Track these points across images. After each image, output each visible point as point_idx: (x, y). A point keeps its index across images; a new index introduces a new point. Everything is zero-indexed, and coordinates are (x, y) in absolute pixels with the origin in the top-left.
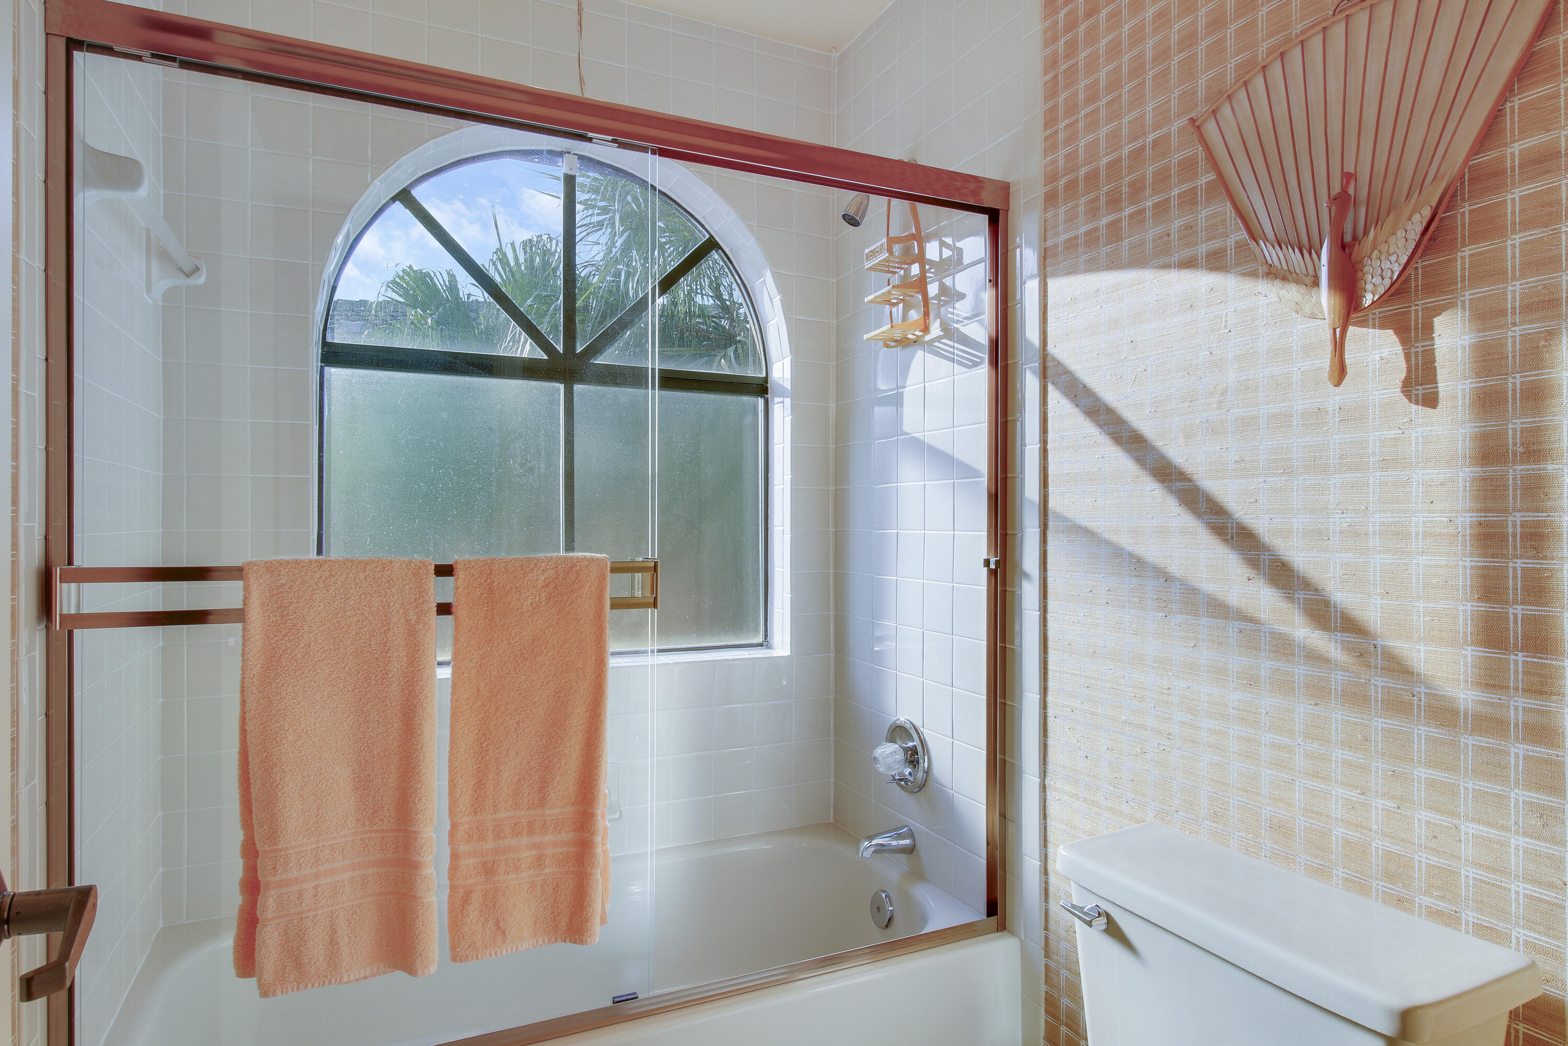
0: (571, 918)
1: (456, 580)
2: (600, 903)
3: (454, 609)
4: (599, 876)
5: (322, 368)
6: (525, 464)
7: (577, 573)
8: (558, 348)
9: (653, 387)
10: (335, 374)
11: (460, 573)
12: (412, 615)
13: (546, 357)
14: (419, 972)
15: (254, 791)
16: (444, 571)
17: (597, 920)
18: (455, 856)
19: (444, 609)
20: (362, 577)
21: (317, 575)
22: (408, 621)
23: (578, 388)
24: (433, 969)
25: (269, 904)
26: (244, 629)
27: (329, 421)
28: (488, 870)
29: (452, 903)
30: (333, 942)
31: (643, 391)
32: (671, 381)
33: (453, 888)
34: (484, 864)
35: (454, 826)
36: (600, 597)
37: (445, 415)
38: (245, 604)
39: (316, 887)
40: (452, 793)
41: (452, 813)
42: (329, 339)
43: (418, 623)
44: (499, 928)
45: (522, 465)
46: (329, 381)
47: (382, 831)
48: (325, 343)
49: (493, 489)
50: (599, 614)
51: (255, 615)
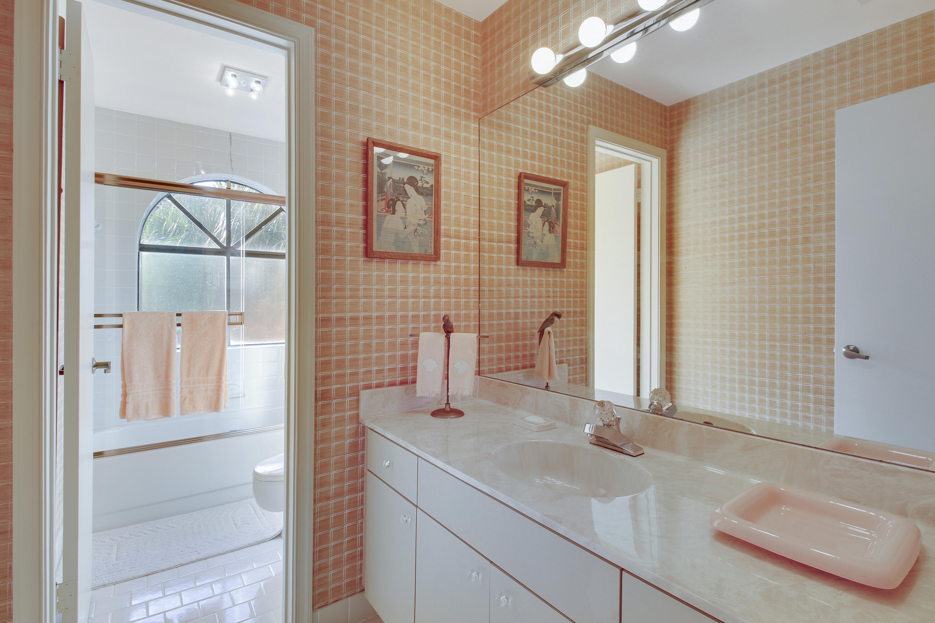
0: (215, 406)
1: (182, 317)
2: (224, 401)
3: (181, 325)
4: (224, 395)
5: (139, 252)
6: (212, 283)
7: (218, 315)
8: (224, 245)
9: (243, 256)
10: (144, 254)
11: (183, 315)
12: (170, 326)
13: (220, 248)
14: (171, 417)
15: (125, 370)
16: (179, 315)
17: (223, 406)
18: (182, 389)
19: (179, 325)
20: (156, 316)
21: (143, 316)
22: (168, 328)
23: (231, 258)
24: (175, 416)
25: (130, 399)
26: (123, 330)
27: (141, 269)
28: (191, 392)
29: (181, 401)
30: (147, 408)
31: (239, 258)
32: (250, 254)
33: (181, 397)
34: (190, 391)
35: (181, 381)
36: (225, 322)
37: (183, 267)
38: (123, 323)
39: (143, 394)
40: (181, 372)
41: (181, 378)
42: (141, 243)
43: (171, 328)
44: (194, 407)
45: (211, 283)
46: (142, 256)
47: (161, 381)
48: (140, 244)
49: (201, 291)
50: (224, 326)
51: (126, 326)
